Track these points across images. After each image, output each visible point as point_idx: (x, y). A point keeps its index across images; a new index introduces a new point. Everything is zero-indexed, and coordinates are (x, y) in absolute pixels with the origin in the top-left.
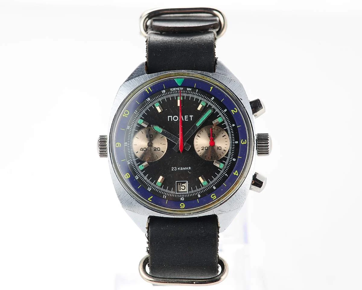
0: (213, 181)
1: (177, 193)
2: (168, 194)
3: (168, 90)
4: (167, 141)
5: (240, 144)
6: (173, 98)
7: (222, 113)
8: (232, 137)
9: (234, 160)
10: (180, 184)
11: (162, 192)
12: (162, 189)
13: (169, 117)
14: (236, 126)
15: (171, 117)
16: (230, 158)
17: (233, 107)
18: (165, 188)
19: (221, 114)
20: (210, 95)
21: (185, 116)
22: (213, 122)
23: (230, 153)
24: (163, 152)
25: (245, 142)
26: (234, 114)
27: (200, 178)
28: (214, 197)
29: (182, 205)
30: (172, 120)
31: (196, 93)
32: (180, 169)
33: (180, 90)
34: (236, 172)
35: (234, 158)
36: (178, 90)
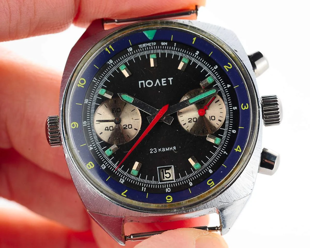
0: (208, 163)
1: (160, 183)
2: (148, 186)
3: (135, 47)
4: (140, 114)
5: (240, 109)
6: (143, 57)
7: (212, 71)
8: (228, 101)
9: (234, 131)
10: (163, 171)
11: (139, 184)
12: (139, 179)
13: (141, 83)
14: (232, 87)
15: (143, 82)
16: (229, 129)
17: (226, 62)
18: (143, 177)
19: (210, 73)
20: (192, 49)
21: (163, 80)
22: (201, 84)
23: (227, 122)
24: (137, 130)
25: (246, 107)
26: (228, 70)
27: (190, 160)
28: (211, 183)
29: (169, 198)
30: (144, 87)
31: (174, 48)
32: (162, 151)
33: (152, 45)
34: (239, 148)
35: (233, 129)
36: (149, 46)
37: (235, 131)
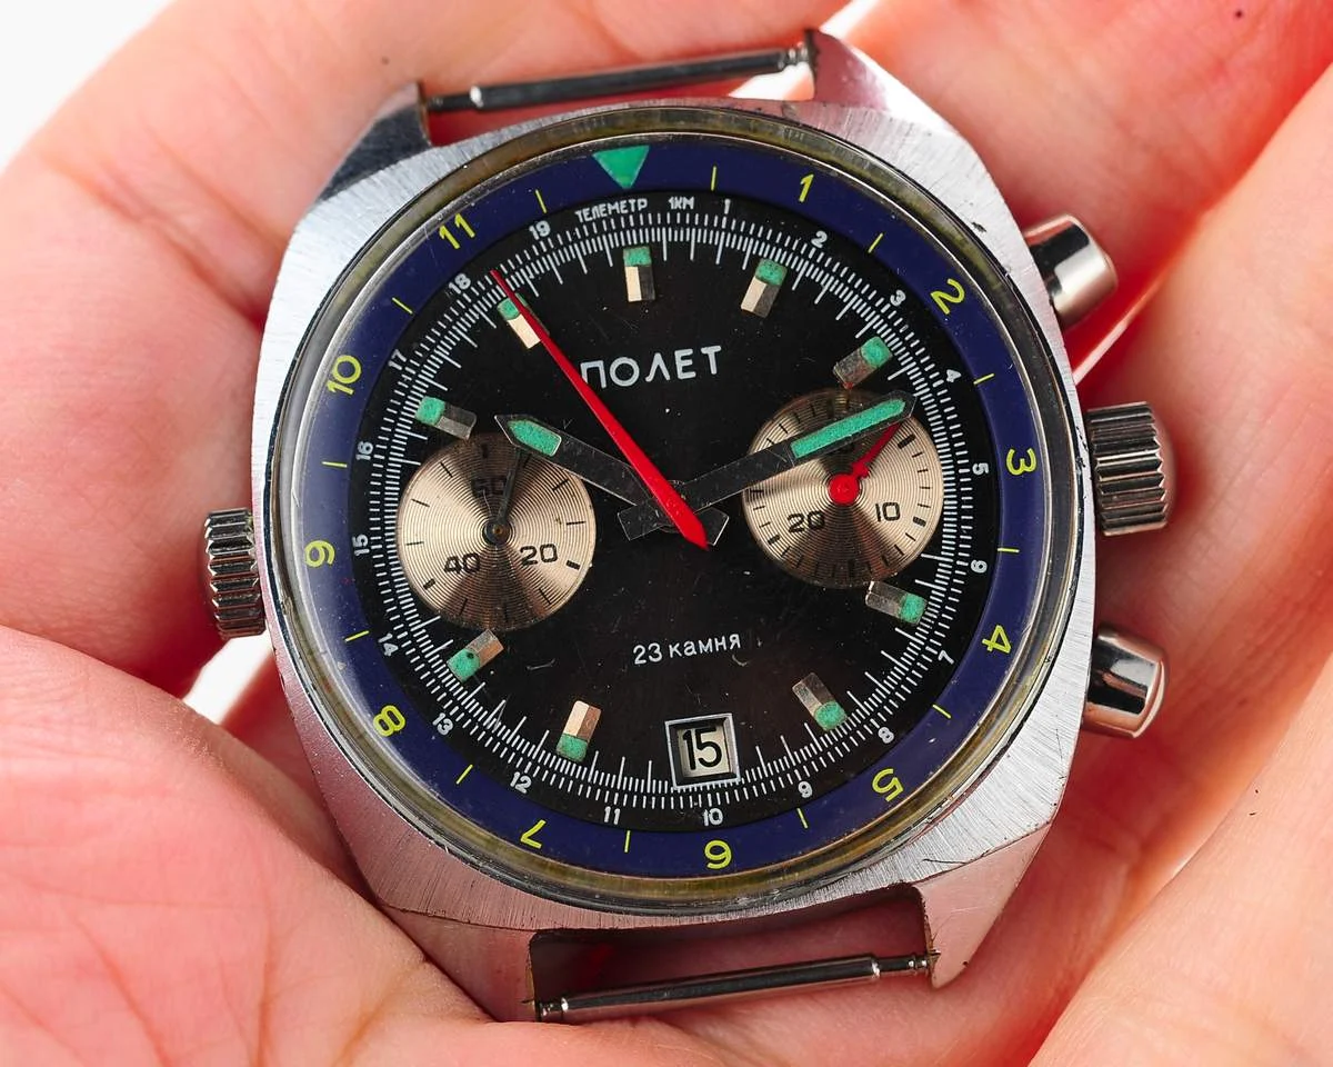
0: (875, 700)
1: (679, 789)
2: (630, 800)
3: (563, 220)
4: (588, 503)
5: (1002, 474)
6: (596, 259)
7: (884, 316)
8: (952, 441)
9: (979, 567)
10: (688, 737)
11: (593, 793)
12: (593, 774)
13: (589, 370)
14: (966, 379)
16: (956, 558)
17: (939, 274)
18: (608, 766)
19: (873, 321)
20: (798, 224)
21: (679, 354)
22: (838, 371)
23: (949, 529)
24: (577, 567)
25: (1028, 463)
26: (947, 311)
27: (801, 689)
28: (890, 787)
29: (717, 850)
30: (604, 385)
31: (725, 219)
32: (682, 652)
33: (633, 209)
34: (999, 636)
35: (975, 555)
36: (621, 214)
37: (984, 563)
